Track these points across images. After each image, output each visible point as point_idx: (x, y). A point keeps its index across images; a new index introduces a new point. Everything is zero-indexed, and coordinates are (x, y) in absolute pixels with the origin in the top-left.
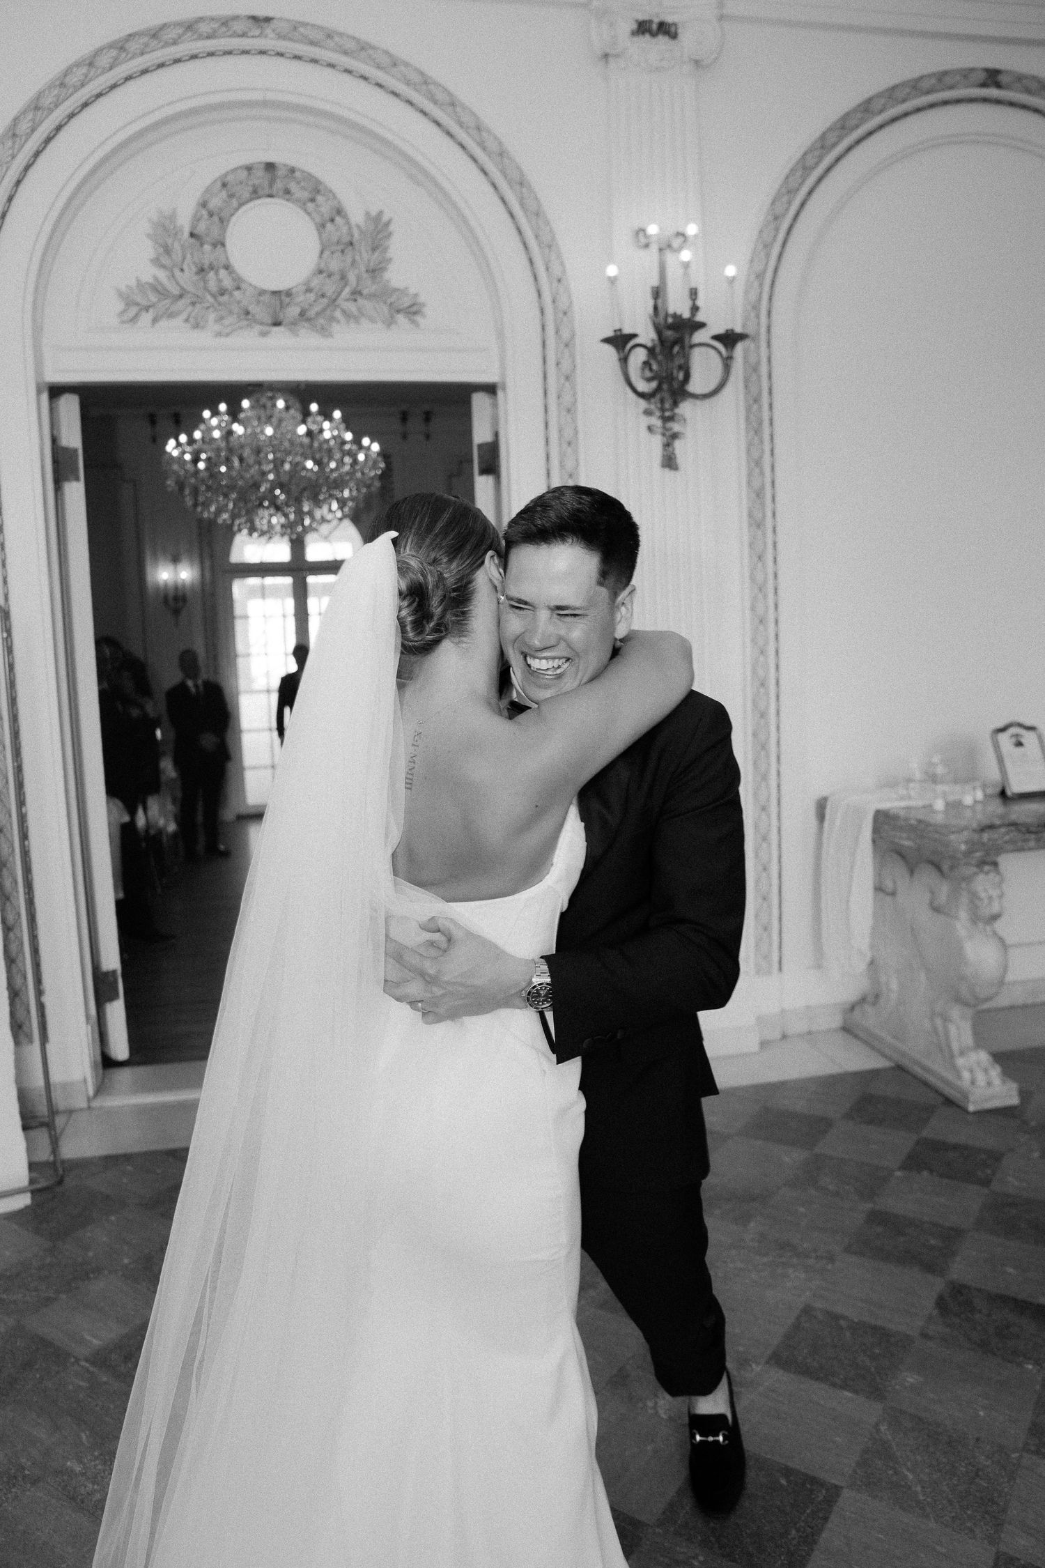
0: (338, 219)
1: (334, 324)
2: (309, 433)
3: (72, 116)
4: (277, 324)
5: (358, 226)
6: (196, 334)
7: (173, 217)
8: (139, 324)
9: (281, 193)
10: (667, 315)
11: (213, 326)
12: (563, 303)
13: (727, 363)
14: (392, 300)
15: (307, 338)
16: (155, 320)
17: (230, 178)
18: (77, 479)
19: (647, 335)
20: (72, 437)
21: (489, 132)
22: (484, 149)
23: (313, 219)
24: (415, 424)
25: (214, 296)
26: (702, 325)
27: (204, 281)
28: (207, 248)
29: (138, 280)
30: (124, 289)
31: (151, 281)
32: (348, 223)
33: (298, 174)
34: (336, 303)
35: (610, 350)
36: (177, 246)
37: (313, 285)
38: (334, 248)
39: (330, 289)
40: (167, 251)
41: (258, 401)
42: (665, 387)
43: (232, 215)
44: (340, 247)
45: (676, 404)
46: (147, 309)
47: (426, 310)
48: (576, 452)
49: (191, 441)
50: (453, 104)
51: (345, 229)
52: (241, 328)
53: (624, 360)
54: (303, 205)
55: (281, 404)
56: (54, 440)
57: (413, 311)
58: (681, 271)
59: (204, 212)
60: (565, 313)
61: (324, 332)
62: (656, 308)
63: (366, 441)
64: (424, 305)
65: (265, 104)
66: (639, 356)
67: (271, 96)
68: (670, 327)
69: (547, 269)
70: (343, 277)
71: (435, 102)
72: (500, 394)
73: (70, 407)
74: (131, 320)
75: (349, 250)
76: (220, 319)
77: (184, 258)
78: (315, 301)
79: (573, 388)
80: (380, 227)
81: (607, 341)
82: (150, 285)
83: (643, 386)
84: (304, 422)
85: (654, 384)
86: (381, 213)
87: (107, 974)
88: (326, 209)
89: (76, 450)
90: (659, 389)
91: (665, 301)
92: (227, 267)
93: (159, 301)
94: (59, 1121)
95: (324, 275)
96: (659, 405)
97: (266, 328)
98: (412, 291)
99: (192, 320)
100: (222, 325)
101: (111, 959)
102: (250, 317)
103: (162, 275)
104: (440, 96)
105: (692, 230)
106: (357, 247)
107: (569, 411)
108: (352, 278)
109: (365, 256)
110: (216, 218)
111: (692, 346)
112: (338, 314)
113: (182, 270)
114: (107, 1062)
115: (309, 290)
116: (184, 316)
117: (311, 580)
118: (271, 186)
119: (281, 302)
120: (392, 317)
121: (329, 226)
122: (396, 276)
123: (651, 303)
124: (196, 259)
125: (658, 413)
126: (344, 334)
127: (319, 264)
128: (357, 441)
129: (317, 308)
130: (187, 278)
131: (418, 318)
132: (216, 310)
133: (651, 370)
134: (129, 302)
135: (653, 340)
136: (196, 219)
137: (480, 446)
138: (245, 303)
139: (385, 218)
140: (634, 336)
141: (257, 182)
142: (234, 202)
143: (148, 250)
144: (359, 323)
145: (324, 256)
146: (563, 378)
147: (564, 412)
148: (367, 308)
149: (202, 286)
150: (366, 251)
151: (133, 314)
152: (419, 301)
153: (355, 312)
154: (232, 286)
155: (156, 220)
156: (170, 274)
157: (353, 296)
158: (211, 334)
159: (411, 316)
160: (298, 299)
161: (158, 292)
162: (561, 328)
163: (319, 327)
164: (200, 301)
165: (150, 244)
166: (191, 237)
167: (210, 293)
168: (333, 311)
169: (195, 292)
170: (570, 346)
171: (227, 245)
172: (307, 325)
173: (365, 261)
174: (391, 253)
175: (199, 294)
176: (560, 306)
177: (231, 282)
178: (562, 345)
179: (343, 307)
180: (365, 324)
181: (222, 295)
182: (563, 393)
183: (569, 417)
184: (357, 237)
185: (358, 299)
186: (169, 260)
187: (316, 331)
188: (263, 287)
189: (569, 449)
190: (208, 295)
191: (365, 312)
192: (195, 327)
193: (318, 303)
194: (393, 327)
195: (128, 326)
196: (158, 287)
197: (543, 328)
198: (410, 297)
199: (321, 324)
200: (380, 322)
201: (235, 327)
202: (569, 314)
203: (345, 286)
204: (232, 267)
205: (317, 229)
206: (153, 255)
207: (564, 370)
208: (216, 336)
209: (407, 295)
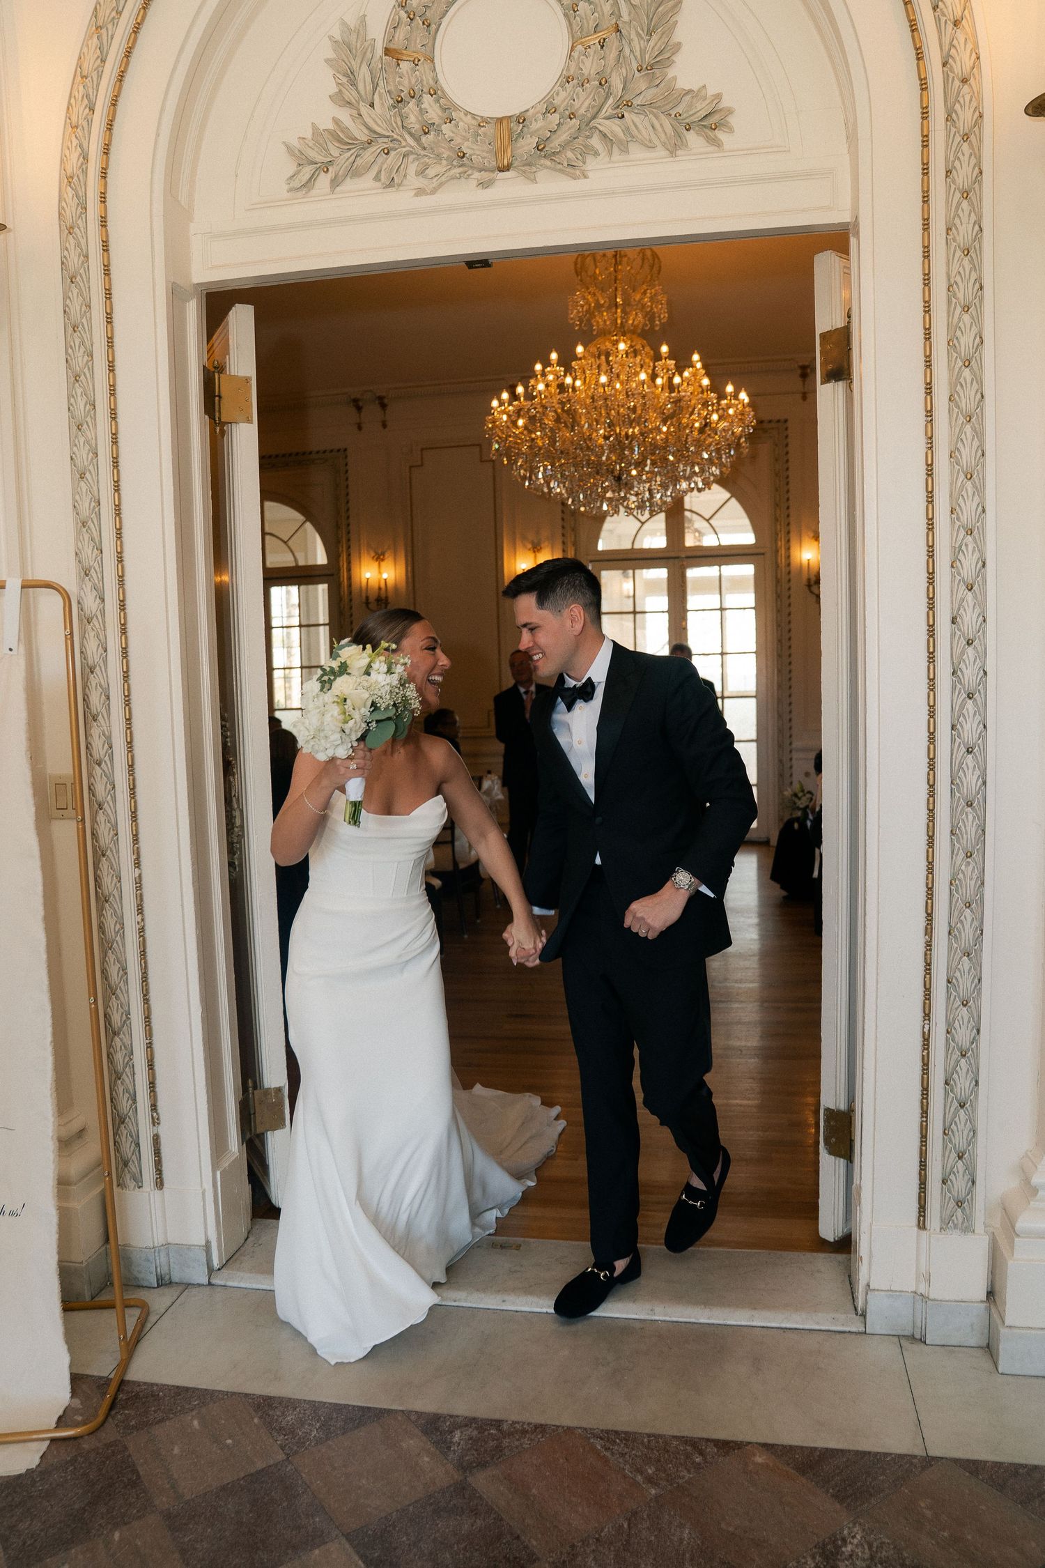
1: (589, 159)
4: (504, 168)
6: (389, 195)
7: (362, 29)
8: (313, 192)
11: (413, 181)
12: (963, 60)
14: (679, 110)
15: (550, 183)
18: (249, 421)
20: (242, 364)
25: (418, 140)
27: (401, 116)
28: (405, 66)
29: (315, 128)
30: (295, 143)
31: (330, 125)
34: (593, 123)
36: (366, 71)
37: (557, 101)
38: (588, 40)
39: (583, 103)
40: (352, 79)
41: (593, 346)
43: (443, 14)
44: (599, 35)
46: (325, 167)
47: (732, 120)
48: (978, 322)
51: (607, 8)
52: (453, 178)
55: (623, 347)
56: (218, 368)
57: (712, 122)
59: (403, 14)
60: (964, 81)
61: (573, 169)
64: (730, 111)
69: (935, 8)
70: (604, 83)
72: (852, 242)
73: (240, 321)
74: (303, 186)
75: (613, 40)
76: (421, 173)
77: (375, 87)
78: (558, 125)
79: (977, 210)
82: (332, 133)
89: (247, 380)
92: (435, 92)
93: (341, 154)
95: (575, 82)
97: (485, 176)
98: (711, 91)
99: (383, 176)
100: (425, 177)
102: (465, 161)
103: (345, 116)
106: (623, 32)
107: (967, 252)
108: (616, 83)
109: (638, 47)
110: (419, 21)
113: (372, 105)
115: (550, 109)
116: (373, 172)
119: (510, 131)
120: (678, 135)
121: (583, 5)
122: (685, 72)
124: (392, 87)
126: (603, 171)
127: (567, 68)
128: (718, 388)
129: (563, 136)
130: (379, 116)
131: (721, 135)
132: (418, 157)
134: (302, 160)
136: (393, 27)
137: (824, 336)
138: (458, 140)
143: (328, 82)
144: (627, 152)
145: (575, 54)
146: (958, 195)
147: (959, 253)
148: (640, 126)
149: (400, 124)
150: (639, 35)
151: (307, 176)
152: (721, 106)
153: (621, 134)
154: (440, 117)
155: (338, 38)
156: (355, 113)
157: (619, 110)
158: (413, 193)
159: (710, 133)
160: (534, 126)
161: (341, 141)
162: (957, 107)
163: (565, 163)
164: (396, 146)
165: (330, 72)
166: (386, 55)
167: (411, 134)
168: (587, 137)
169: (391, 134)
170: (972, 137)
171: (437, 61)
172: (548, 163)
173: (638, 54)
174: (679, 35)
175: (395, 136)
176: (957, 70)
177: (440, 114)
178: (958, 138)
179: (601, 128)
180: (636, 152)
181: (426, 133)
182: (957, 221)
183: (966, 261)
184: (626, 18)
185: (626, 115)
186: (354, 93)
187: (561, 171)
188: (486, 115)
189: (966, 317)
190: (407, 137)
191: (635, 132)
192: (389, 186)
193: (564, 128)
194: (679, 152)
195: (300, 194)
196: (342, 136)
197: (925, 114)
198: (707, 102)
199: (569, 160)
200: (660, 146)
201: (443, 179)
202: (972, 81)
203: (607, 98)
204: (443, 91)
205: (566, 15)
206: (333, 89)
207: (959, 181)
208: (416, 195)
209: (705, 98)
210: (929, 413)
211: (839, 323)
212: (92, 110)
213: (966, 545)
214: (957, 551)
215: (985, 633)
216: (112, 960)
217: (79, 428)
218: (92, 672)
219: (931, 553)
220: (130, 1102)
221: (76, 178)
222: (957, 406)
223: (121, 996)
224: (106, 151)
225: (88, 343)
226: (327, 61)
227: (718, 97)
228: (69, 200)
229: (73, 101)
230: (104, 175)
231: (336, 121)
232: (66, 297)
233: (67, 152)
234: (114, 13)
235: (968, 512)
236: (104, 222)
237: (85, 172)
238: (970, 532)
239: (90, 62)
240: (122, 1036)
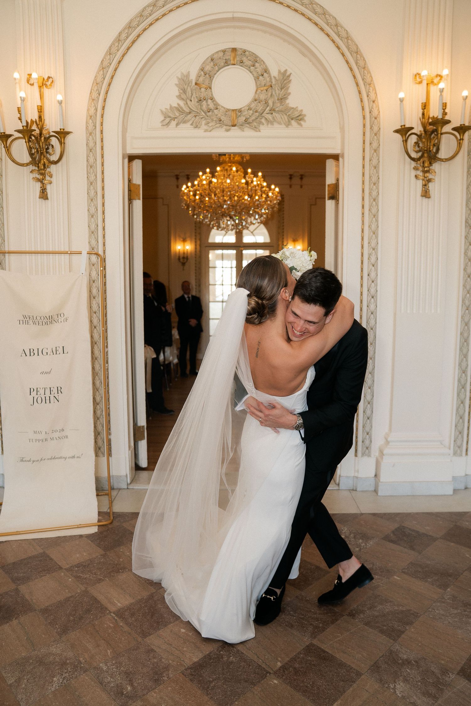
0: (265, 74)
1: (261, 126)
2: (247, 183)
3: (145, 30)
4: (234, 126)
5: (275, 77)
6: (196, 131)
7: (188, 75)
8: (170, 126)
9: (239, 62)
10: (429, 118)
11: (204, 127)
12: (375, 113)
13: (460, 142)
14: (289, 113)
15: (248, 132)
16: (177, 125)
17: (215, 56)
18: (139, 199)
19: (418, 129)
20: (138, 180)
21: (342, 27)
22: (339, 36)
23: (253, 74)
24: (296, 180)
25: (205, 113)
26: (448, 122)
27: (200, 105)
28: (203, 90)
29: (171, 106)
30: (164, 110)
31: (176, 105)
32: (270, 76)
33: (247, 53)
34: (263, 115)
35: (398, 136)
36: (189, 89)
37: (252, 106)
38: (262, 89)
39: (260, 108)
40: (185, 91)
41: (224, 168)
42: (426, 155)
43: (215, 74)
44: (266, 88)
45: (431, 164)
46: (174, 119)
47: (306, 118)
48: (378, 188)
49: (193, 186)
50: (324, 14)
51: (268, 79)
52: (217, 127)
53: (405, 141)
54: (248, 68)
55: (234, 169)
56: (130, 181)
57: (300, 118)
58: (439, 94)
59: (202, 73)
60: (376, 118)
61: (256, 129)
62: (423, 114)
63: (273, 187)
64: (305, 115)
65: (233, 19)
66: (413, 139)
67: (236, 15)
68: (430, 124)
69: (368, 96)
70: (266, 103)
71: (315, 13)
72: (341, 159)
73: (138, 165)
74: (166, 124)
75: (270, 89)
76: (207, 123)
77: (192, 95)
78: (252, 114)
79: (378, 156)
80: (284, 78)
81: (397, 131)
82: (176, 107)
83: (414, 155)
84: (245, 177)
85: (420, 154)
86: (286, 71)
87: (140, 427)
88: (259, 69)
89: (139, 185)
90: (422, 156)
91: (428, 111)
92: (212, 99)
93: (179, 116)
94: (114, 493)
95: (257, 101)
96: (422, 165)
97: (228, 128)
98: (299, 109)
99: (194, 123)
100: (208, 126)
101: (142, 421)
102: (221, 122)
103: (182, 103)
104: (319, 10)
105: (445, 72)
106: (273, 87)
107: (375, 167)
108: (271, 103)
109: (277, 92)
110: (208, 76)
111: (442, 134)
112: (263, 120)
113: (191, 101)
114: (138, 468)
115: (250, 109)
116: (191, 122)
117: (245, 252)
118: (234, 59)
119: (236, 114)
120: (289, 121)
121: (261, 78)
122: (291, 102)
123: (421, 111)
124: (198, 96)
125: (421, 169)
126: (266, 130)
127: (255, 96)
128: (269, 186)
129: (253, 118)
130: (193, 104)
131: (302, 122)
132: (206, 119)
133: (419, 147)
134: (166, 116)
135: (420, 131)
136: (199, 76)
137: (329, 185)
138: (219, 115)
139: (288, 73)
140: (412, 128)
141: (227, 58)
142: (217, 68)
143: (176, 91)
144: (273, 125)
145: (258, 92)
146: (373, 151)
147: (373, 168)
148: (277, 117)
149: (200, 108)
150: (278, 89)
151: (168, 122)
152: (303, 113)
153: (271, 119)
154: (214, 107)
155: (180, 77)
156: (185, 103)
157: (271, 112)
158: (203, 130)
159: (299, 121)
160: (244, 114)
161: (180, 111)
162: (373, 125)
163: (254, 126)
164: (199, 115)
165: (177, 89)
166: (196, 85)
167: (203, 111)
168: (261, 119)
169: (197, 111)
170: (377, 135)
171: (212, 88)
172: (248, 126)
173: (277, 95)
174: (290, 90)
175: (198, 112)
176: (373, 114)
177: (213, 106)
178: (373, 135)
179: (266, 117)
180: (276, 125)
181: (209, 112)
182: (373, 158)
183: (375, 171)
184: (274, 83)
185: (273, 113)
186: (185, 96)
187: (253, 129)
188: (228, 108)
189: (374, 187)
190: (202, 112)
191: (276, 119)
192: (196, 128)
193: (254, 115)
194: (289, 126)
195: (165, 127)
196: (180, 108)
197: (364, 126)
198: (298, 112)
199: (255, 125)
200: (283, 124)
201: (214, 127)
202: (378, 119)
203: (267, 107)
204: (214, 98)
205: (255, 79)
206: (177, 94)
207: (374, 147)
208: (205, 131)
209: (297, 111)
210: (363, 214)
211: (334, 181)
212: (99, 94)
213: (373, 253)
214: (370, 255)
215: (377, 279)
216: (97, 379)
217: (92, 200)
218: (94, 282)
219: (362, 255)
220: (102, 427)
221: (93, 117)
222: (371, 213)
223: (100, 392)
224: (103, 108)
225: (95, 172)
226: (176, 84)
227: (302, 111)
228: (90, 124)
229: (93, 91)
230: (102, 116)
231: (178, 104)
232: (88, 156)
233: (90, 108)
234: (108, 64)
235: (373, 244)
236: (102, 132)
237: (96, 115)
238: (374, 249)
239: (99, 79)
240: (100, 405)
